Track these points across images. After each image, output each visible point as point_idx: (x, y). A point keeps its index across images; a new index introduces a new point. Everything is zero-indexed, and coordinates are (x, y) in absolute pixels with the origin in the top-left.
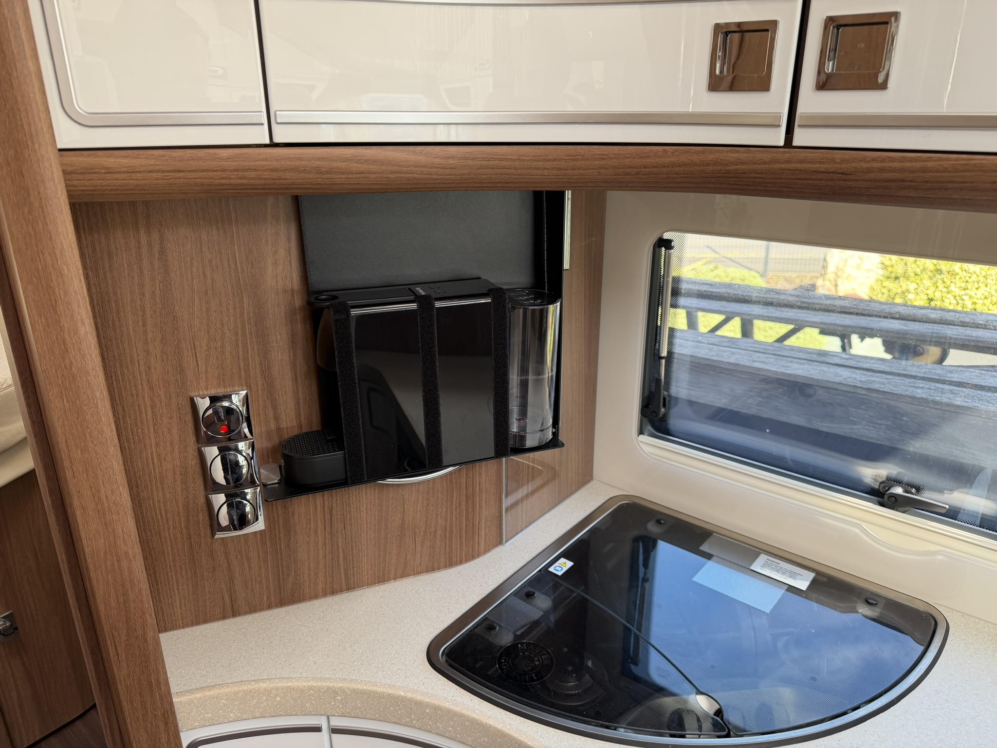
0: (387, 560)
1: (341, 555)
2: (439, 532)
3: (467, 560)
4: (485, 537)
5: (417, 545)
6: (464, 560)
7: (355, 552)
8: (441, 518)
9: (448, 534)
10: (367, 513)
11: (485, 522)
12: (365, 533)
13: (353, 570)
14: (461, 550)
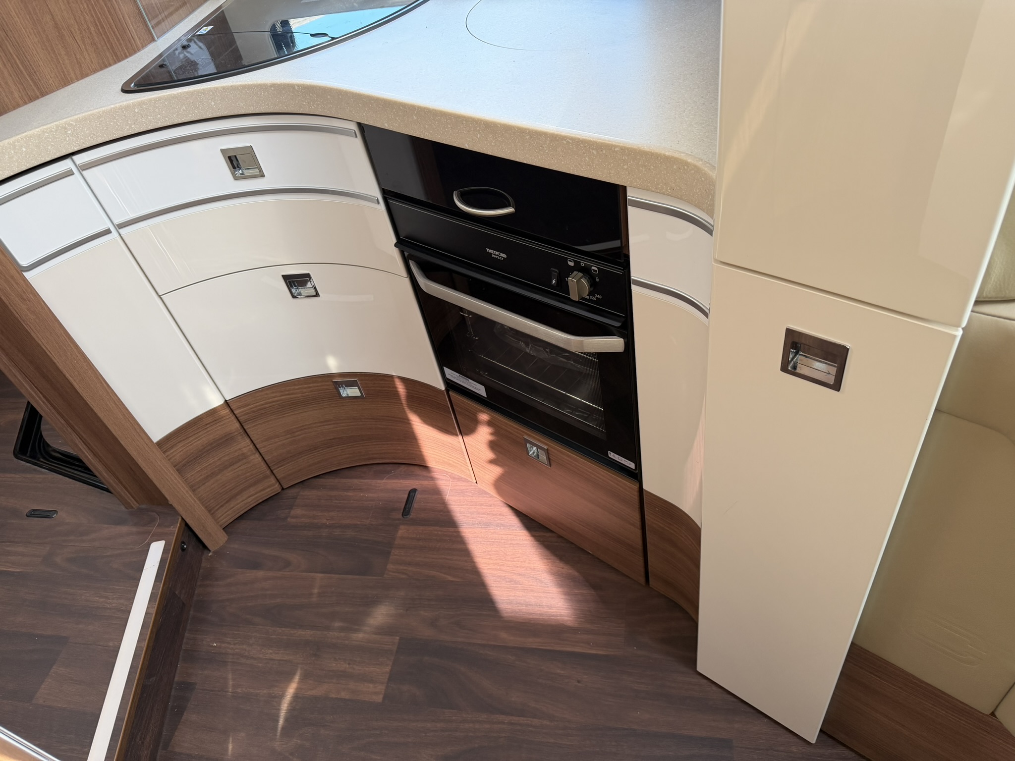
0: (61, 62)
1: (18, 61)
2: (92, 29)
3: (131, 55)
4: (136, 32)
5: (79, 43)
6: (128, 54)
7: (28, 57)
8: (87, 15)
9: (101, 30)
10: (18, 17)
11: (129, 18)
12: (27, 37)
13: (36, 75)
14: (120, 44)
